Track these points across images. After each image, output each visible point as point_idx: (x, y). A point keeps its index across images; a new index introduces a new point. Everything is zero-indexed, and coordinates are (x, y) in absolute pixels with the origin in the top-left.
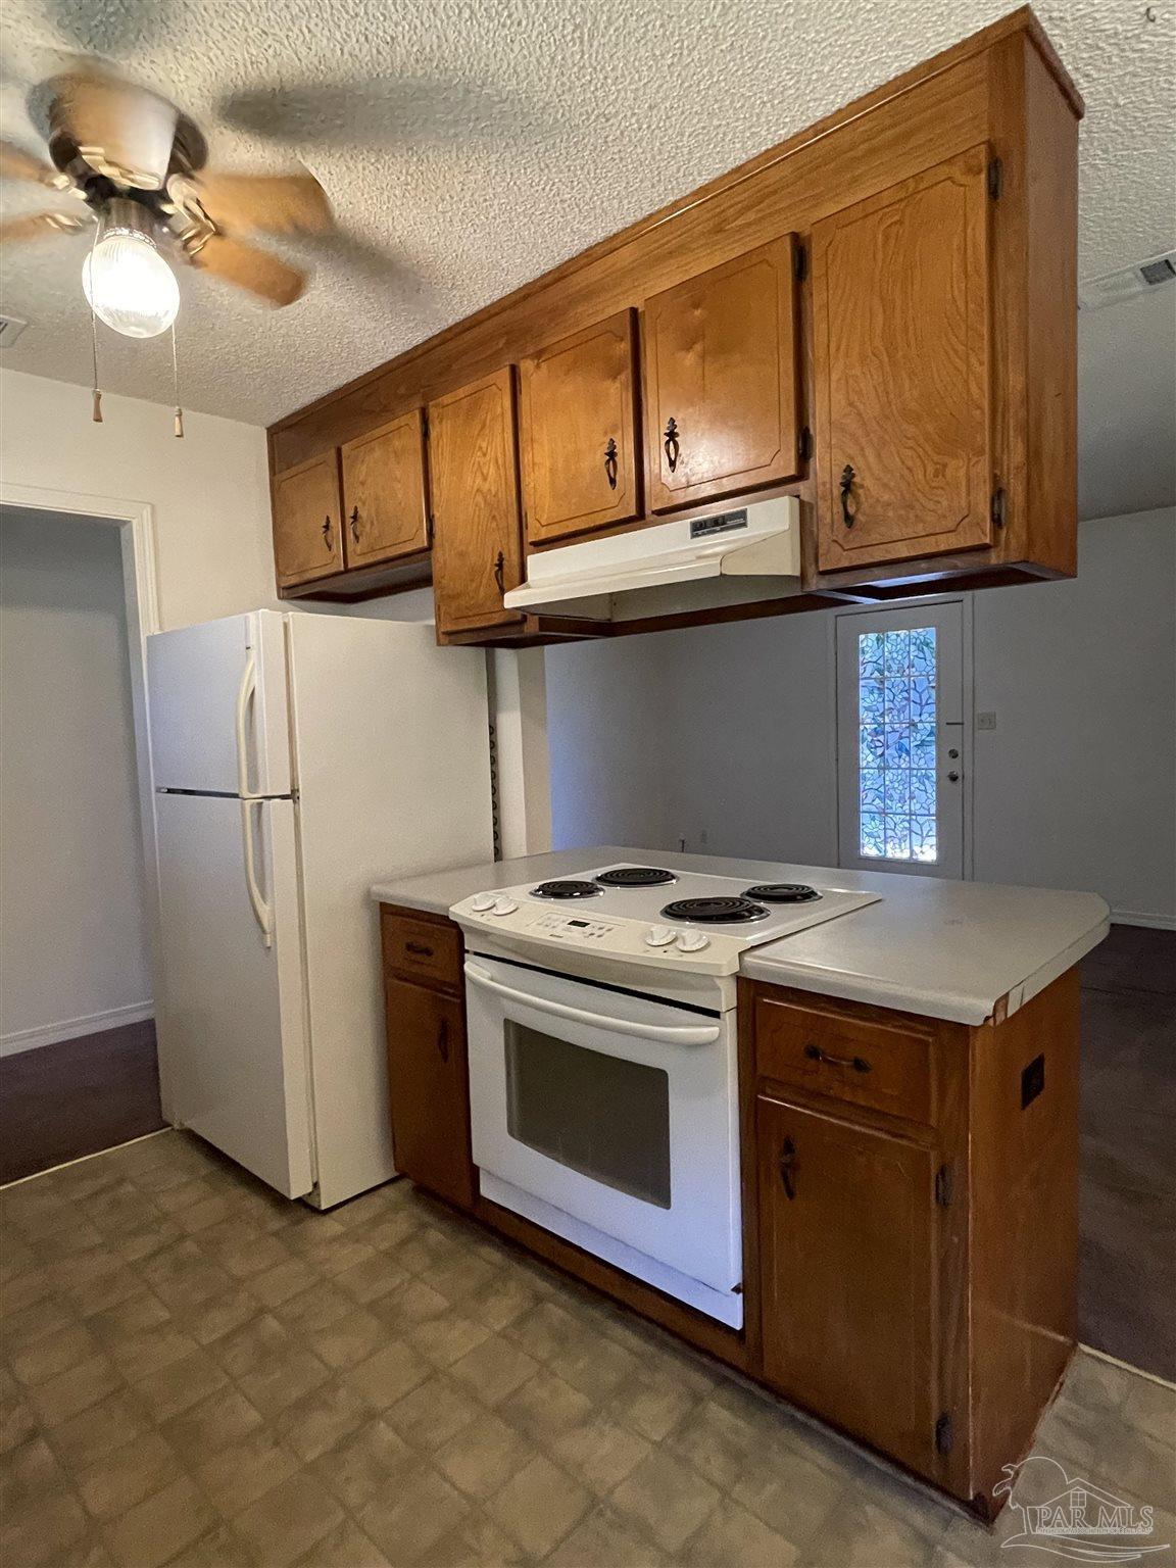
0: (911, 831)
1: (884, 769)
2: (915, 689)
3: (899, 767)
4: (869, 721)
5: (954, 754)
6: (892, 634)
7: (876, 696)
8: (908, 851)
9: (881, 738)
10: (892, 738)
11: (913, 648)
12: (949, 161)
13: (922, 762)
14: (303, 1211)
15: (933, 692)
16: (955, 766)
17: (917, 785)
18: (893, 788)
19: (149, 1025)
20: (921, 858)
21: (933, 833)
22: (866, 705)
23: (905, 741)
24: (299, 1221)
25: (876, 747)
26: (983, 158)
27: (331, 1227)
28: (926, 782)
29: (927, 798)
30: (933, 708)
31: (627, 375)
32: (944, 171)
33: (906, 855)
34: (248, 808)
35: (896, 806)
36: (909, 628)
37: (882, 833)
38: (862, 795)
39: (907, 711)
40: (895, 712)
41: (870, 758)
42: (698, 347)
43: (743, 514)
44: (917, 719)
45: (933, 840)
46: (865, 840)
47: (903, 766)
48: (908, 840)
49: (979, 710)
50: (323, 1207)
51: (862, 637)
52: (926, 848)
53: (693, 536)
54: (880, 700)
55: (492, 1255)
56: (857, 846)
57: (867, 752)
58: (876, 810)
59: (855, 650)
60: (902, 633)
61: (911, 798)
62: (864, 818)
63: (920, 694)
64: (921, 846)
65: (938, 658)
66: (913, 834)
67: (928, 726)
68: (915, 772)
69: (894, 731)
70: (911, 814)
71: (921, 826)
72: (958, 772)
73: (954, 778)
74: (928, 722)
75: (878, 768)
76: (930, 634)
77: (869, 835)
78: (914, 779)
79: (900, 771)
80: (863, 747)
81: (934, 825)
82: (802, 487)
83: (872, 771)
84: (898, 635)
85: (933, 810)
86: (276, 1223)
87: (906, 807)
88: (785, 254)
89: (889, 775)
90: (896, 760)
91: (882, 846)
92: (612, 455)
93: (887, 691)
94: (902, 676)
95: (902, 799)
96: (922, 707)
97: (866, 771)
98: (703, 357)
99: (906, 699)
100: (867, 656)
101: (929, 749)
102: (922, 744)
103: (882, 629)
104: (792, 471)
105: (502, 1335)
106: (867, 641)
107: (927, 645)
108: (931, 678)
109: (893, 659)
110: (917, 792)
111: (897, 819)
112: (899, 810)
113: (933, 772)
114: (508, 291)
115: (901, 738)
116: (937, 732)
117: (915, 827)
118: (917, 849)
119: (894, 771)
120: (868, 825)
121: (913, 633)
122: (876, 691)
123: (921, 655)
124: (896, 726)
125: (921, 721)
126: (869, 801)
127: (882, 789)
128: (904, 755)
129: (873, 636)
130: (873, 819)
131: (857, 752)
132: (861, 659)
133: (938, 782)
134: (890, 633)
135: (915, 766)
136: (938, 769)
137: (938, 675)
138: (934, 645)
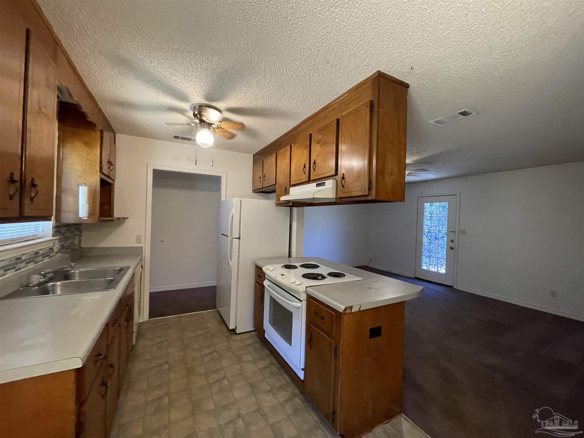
0: (438, 263)
1: (431, 243)
2: (441, 220)
3: (435, 243)
4: (426, 229)
5: (452, 241)
6: (435, 204)
7: (429, 221)
8: (437, 269)
9: (430, 234)
10: (434, 234)
11: (441, 208)
12: (363, 105)
13: (442, 242)
14: (233, 332)
15: (447, 222)
16: (452, 245)
17: (440, 249)
18: (433, 249)
19: (215, 287)
20: (441, 272)
21: (445, 264)
22: (426, 224)
23: (437, 236)
24: (232, 335)
25: (428, 237)
26: (369, 105)
27: (238, 337)
28: (443, 249)
29: (443, 253)
30: (446, 226)
31: (308, 149)
32: (362, 107)
33: (436, 270)
34: (229, 240)
35: (433, 255)
36: (440, 202)
37: (429, 263)
38: (423, 250)
39: (438, 227)
40: (435, 227)
41: (426, 240)
42: (320, 144)
43: (324, 183)
44: (441, 229)
45: (445, 267)
46: (423, 264)
47: (436, 243)
48: (437, 266)
49: (461, 228)
50: (237, 333)
51: (425, 204)
52: (442, 269)
53: (316, 187)
54: (430, 223)
55: (268, 352)
56: (421, 265)
57: (425, 238)
58: (427, 256)
59: (423, 208)
60: (438, 204)
61: (438, 253)
62: (424, 258)
63: (443, 222)
64: (441, 268)
65: (448, 211)
66: (439, 264)
67: (445, 232)
68: (440, 245)
69: (434, 232)
70: (438, 258)
71: (441, 262)
72: (453, 246)
73: (452, 248)
74: (444, 230)
75: (429, 243)
76: (446, 204)
77: (425, 263)
78: (440, 247)
79: (435, 245)
80: (424, 236)
81: (445, 262)
82: (336, 177)
83: (427, 244)
84: (436, 204)
85: (445, 258)
86: (227, 334)
87: (437, 256)
88: (335, 123)
89: (432, 245)
90: (434, 241)
91: (429, 266)
92: (305, 167)
93: (432, 220)
94: (437, 216)
95: (435, 253)
96: (443, 226)
97: (425, 243)
98: (321, 146)
99: (438, 223)
100: (427, 210)
101: (445, 239)
102: (443, 237)
103: (431, 202)
104: (334, 174)
105: (260, 370)
106: (427, 205)
107: (445, 207)
108: (446, 217)
109: (434, 211)
110: (440, 252)
111: (434, 259)
112: (435, 256)
113: (446, 246)
114: (291, 129)
115: (436, 235)
116: (448, 234)
117: (439, 262)
118: (439, 269)
119: (434, 244)
120: (425, 260)
121: (441, 204)
122: (429, 220)
123: (443, 210)
124: (435, 231)
125: (442, 230)
126: (425, 253)
127: (429, 249)
128: (437, 240)
129: (429, 204)
130: (426, 258)
131: (422, 238)
132: (425, 210)
133: (447, 249)
134: (434, 203)
135: (440, 243)
136: (447, 245)
137: (448, 217)
138: (447, 208)
